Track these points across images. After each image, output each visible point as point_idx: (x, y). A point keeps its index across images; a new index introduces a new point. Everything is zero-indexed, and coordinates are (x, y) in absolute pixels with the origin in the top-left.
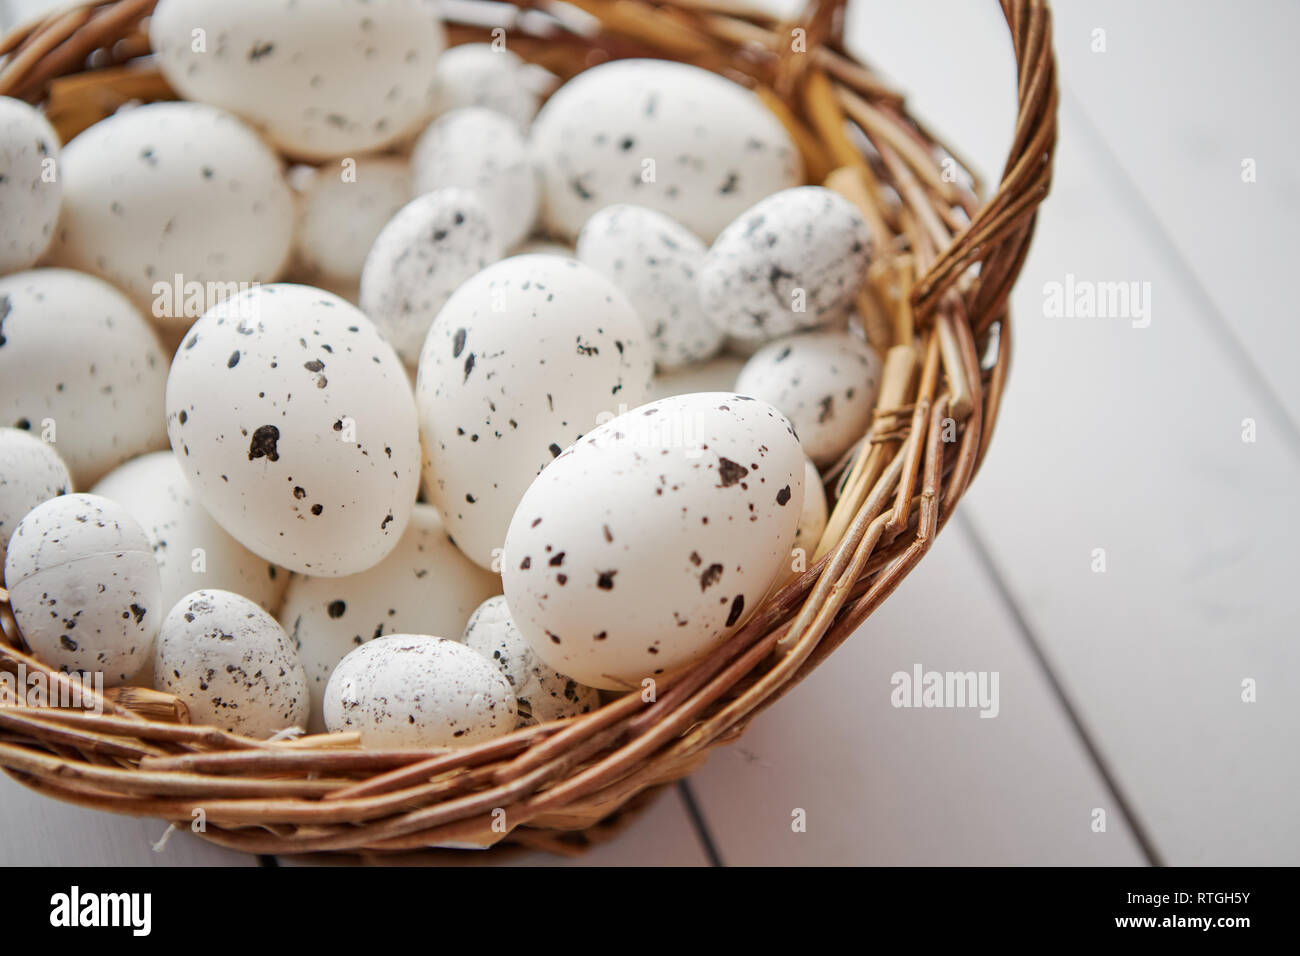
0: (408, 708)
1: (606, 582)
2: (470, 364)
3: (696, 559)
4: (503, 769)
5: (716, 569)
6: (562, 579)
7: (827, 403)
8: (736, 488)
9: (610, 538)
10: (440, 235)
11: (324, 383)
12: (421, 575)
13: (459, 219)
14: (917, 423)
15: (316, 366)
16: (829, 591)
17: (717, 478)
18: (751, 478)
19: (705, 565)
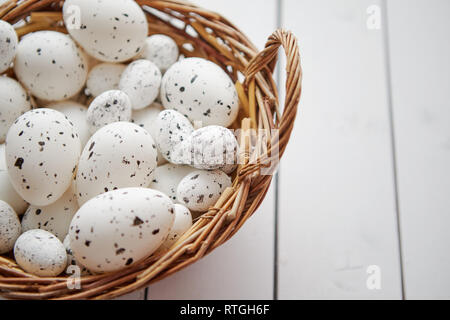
0: (30, 257)
1: (87, 243)
2: (91, 155)
3: (116, 245)
4: (42, 288)
5: (122, 250)
6: (77, 238)
7: (201, 197)
8: (137, 227)
9: (92, 231)
10: (108, 106)
11: (42, 150)
12: (66, 209)
13: (115, 102)
14: (215, 218)
15: (42, 144)
16: (159, 265)
17: (132, 222)
18: (144, 225)
19: (119, 248)
